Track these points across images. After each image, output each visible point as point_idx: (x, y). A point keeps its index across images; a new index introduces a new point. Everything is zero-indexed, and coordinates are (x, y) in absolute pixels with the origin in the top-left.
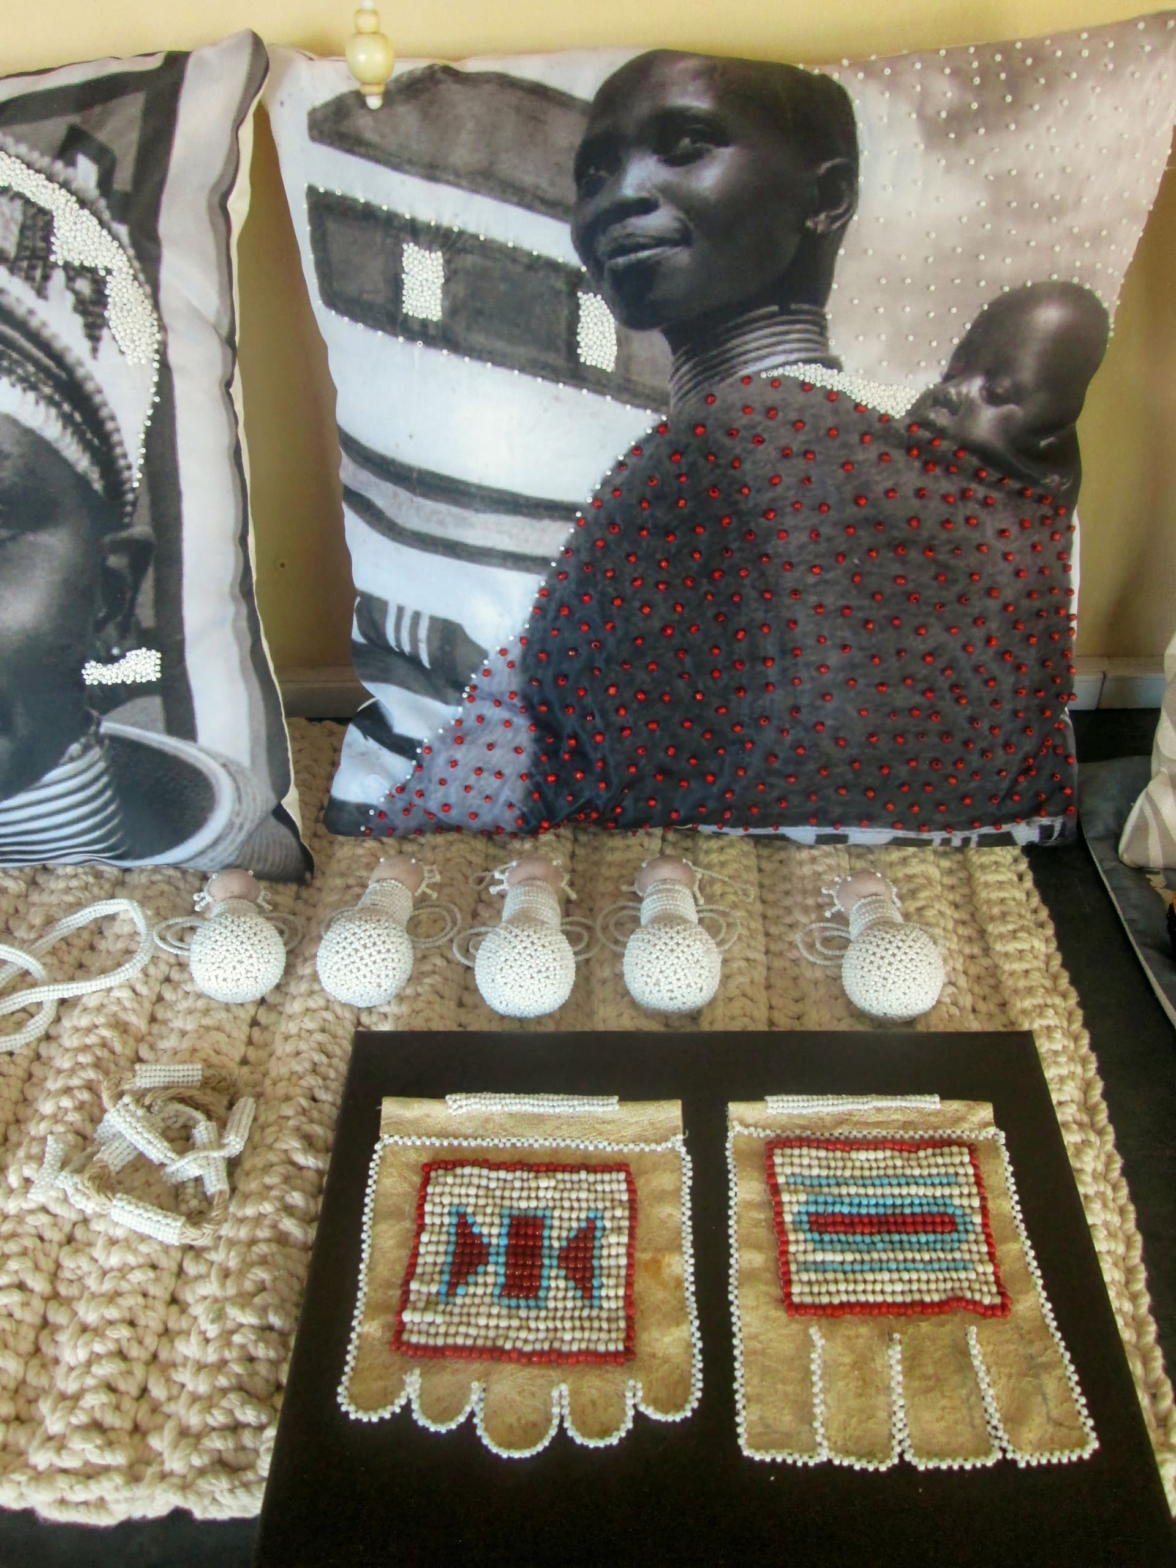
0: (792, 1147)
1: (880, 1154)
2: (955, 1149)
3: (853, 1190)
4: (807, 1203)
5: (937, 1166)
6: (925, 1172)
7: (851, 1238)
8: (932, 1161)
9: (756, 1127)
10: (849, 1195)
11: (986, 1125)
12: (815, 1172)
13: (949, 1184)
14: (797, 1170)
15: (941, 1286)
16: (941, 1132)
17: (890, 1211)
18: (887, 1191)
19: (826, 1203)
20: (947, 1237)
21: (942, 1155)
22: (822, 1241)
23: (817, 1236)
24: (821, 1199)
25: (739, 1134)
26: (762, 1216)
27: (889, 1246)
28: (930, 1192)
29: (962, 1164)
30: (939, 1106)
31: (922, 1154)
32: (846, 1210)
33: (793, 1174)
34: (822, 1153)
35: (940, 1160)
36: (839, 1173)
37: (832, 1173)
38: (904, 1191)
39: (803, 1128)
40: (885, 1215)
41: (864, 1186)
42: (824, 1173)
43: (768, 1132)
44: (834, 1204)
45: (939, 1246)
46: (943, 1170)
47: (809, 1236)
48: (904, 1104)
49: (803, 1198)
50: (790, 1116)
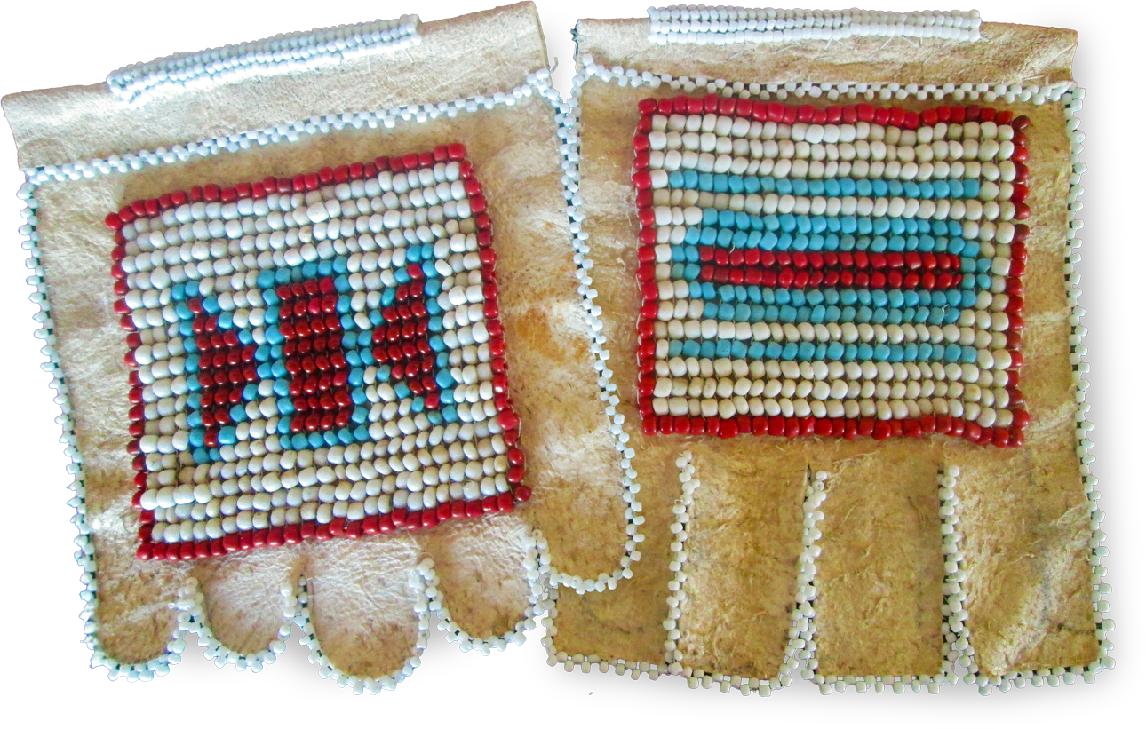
0: (686, 114)
1: (848, 133)
2: (990, 128)
3: (787, 205)
4: (701, 226)
5: (948, 160)
6: (926, 174)
7: (769, 296)
8: (942, 151)
9: (625, 66)
10: (778, 214)
11: (1055, 76)
12: (723, 165)
13: (964, 198)
14: (691, 162)
15: (916, 390)
16: (968, 87)
17: (849, 245)
18: (850, 207)
19: (734, 228)
20: (941, 298)
21: (961, 140)
22: (717, 300)
23: (710, 292)
24: (726, 221)
25: (593, 81)
26: (620, 245)
27: (835, 313)
28: (928, 210)
29: (997, 161)
30: (976, 37)
31: (925, 134)
32: (769, 243)
33: (683, 170)
34: (742, 127)
35: (958, 151)
36: (766, 168)
37: (753, 169)
38: (881, 209)
39: (712, 73)
40: (838, 251)
41: (809, 196)
42: (740, 167)
43: (647, 77)
44: (749, 231)
45: (924, 314)
46: (958, 170)
47: (697, 290)
48: (911, 32)
49: (694, 217)
50: (691, 48)
